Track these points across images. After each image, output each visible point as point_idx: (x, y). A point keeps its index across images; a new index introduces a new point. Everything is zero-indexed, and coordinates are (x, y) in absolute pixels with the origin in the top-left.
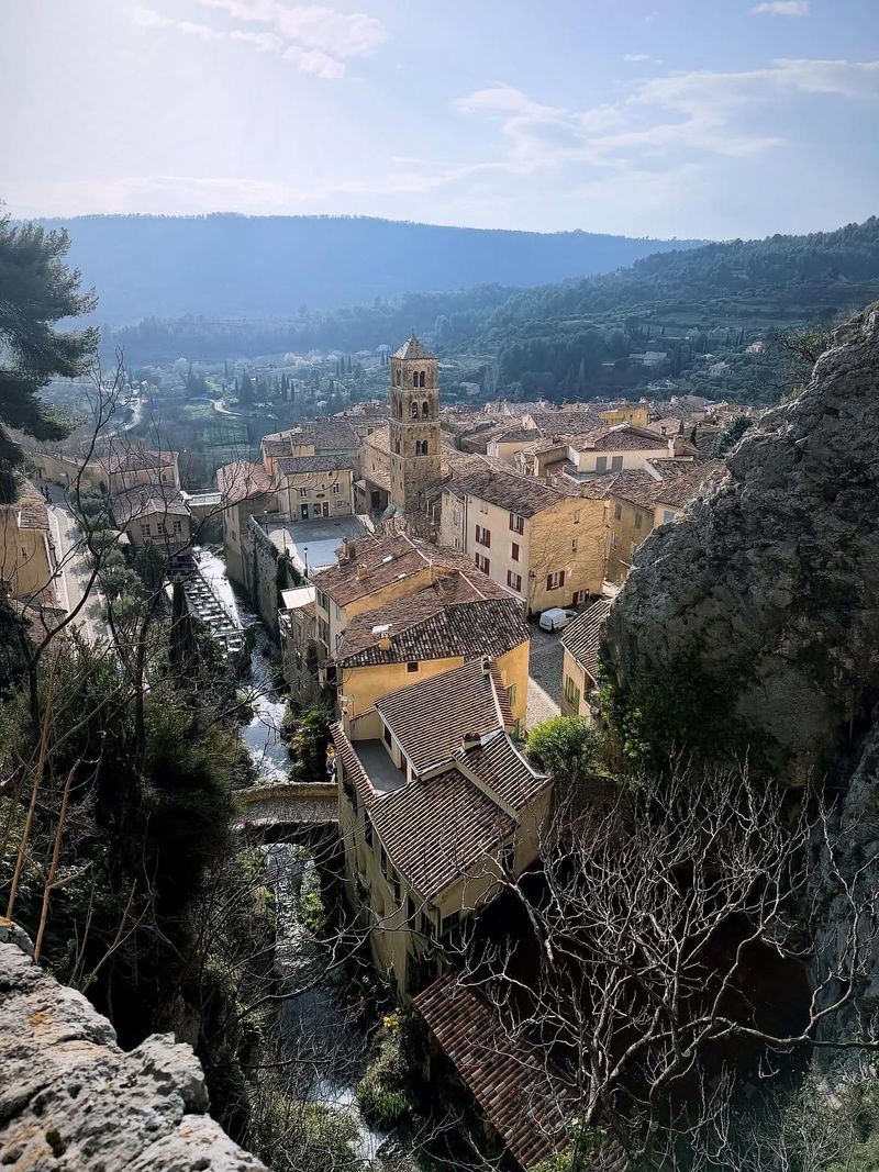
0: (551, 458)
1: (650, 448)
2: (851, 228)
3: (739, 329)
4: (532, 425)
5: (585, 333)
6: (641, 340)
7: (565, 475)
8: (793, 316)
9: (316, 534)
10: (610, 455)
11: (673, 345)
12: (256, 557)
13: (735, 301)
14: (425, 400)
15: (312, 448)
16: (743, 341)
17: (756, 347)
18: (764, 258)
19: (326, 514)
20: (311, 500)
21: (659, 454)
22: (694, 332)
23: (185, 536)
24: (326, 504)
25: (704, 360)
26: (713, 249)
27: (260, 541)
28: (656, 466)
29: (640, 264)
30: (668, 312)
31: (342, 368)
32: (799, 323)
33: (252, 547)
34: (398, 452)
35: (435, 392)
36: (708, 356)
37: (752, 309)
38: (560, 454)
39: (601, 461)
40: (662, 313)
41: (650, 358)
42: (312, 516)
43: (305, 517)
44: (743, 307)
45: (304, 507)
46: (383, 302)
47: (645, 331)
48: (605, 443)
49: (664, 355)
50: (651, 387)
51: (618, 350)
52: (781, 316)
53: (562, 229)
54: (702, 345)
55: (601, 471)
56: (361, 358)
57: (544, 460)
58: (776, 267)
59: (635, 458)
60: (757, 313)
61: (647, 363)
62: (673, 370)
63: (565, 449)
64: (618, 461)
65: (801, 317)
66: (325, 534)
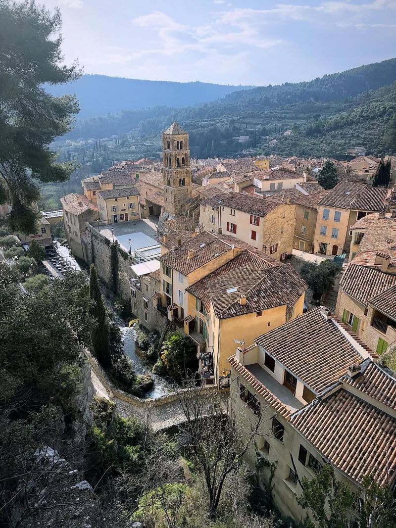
0: (245, 185)
1: (295, 178)
2: (318, 79)
3: (280, 125)
4: (223, 169)
5: (212, 127)
6: (237, 131)
7: (255, 193)
8: (300, 118)
9: (125, 230)
10: (276, 182)
11: (252, 133)
12: (93, 245)
13: (276, 112)
14: (183, 156)
15: (111, 185)
16: (282, 130)
17: (288, 133)
18: (283, 93)
19: (127, 220)
20: (119, 213)
21: (300, 180)
22: (260, 126)
23: (48, 235)
24: (126, 214)
25: (266, 139)
26: (260, 89)
27: (95, 236)
28: (302, 186)
29: (229, 96)
30: (247, 117)
31: (96, 147)
32: (305, 121)
33: (89, 240)
34: (169, 185)
35: (188, 152)
36: (267, 137)
37: (283, 115)
38: (249, 183)
39: (272, 185)
40: (244, 118)
41: (242, 139)
42: (120, 221)
43: (116, 222)
44: (279, 115)
45: (115, 216)
46: (111, 115)
47: (238, 127)
48: (273, 176)
49: (248, 137)
50: (244, 152)
51: (227, 135)
52: (296, 118)
53: (190, 81)
54: (265, 132)
55: (272, 190)
56: (104, 141)
57: (242, 186)
58: (289, 97)
59: (288, 183)
60: (285, 117)
61: (240, 141)
62: (254, 144)
63: (252, 180)
64: (280, 185)
65: (304, 119)
66: (130, 230)
